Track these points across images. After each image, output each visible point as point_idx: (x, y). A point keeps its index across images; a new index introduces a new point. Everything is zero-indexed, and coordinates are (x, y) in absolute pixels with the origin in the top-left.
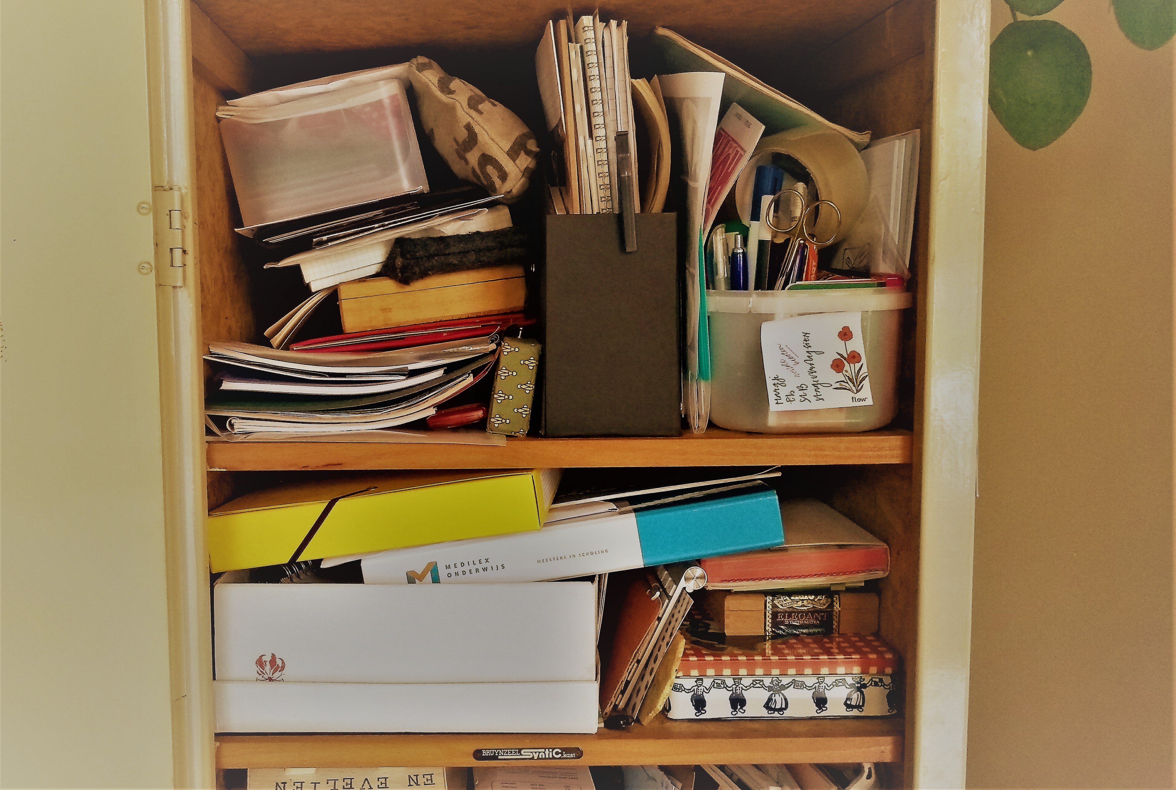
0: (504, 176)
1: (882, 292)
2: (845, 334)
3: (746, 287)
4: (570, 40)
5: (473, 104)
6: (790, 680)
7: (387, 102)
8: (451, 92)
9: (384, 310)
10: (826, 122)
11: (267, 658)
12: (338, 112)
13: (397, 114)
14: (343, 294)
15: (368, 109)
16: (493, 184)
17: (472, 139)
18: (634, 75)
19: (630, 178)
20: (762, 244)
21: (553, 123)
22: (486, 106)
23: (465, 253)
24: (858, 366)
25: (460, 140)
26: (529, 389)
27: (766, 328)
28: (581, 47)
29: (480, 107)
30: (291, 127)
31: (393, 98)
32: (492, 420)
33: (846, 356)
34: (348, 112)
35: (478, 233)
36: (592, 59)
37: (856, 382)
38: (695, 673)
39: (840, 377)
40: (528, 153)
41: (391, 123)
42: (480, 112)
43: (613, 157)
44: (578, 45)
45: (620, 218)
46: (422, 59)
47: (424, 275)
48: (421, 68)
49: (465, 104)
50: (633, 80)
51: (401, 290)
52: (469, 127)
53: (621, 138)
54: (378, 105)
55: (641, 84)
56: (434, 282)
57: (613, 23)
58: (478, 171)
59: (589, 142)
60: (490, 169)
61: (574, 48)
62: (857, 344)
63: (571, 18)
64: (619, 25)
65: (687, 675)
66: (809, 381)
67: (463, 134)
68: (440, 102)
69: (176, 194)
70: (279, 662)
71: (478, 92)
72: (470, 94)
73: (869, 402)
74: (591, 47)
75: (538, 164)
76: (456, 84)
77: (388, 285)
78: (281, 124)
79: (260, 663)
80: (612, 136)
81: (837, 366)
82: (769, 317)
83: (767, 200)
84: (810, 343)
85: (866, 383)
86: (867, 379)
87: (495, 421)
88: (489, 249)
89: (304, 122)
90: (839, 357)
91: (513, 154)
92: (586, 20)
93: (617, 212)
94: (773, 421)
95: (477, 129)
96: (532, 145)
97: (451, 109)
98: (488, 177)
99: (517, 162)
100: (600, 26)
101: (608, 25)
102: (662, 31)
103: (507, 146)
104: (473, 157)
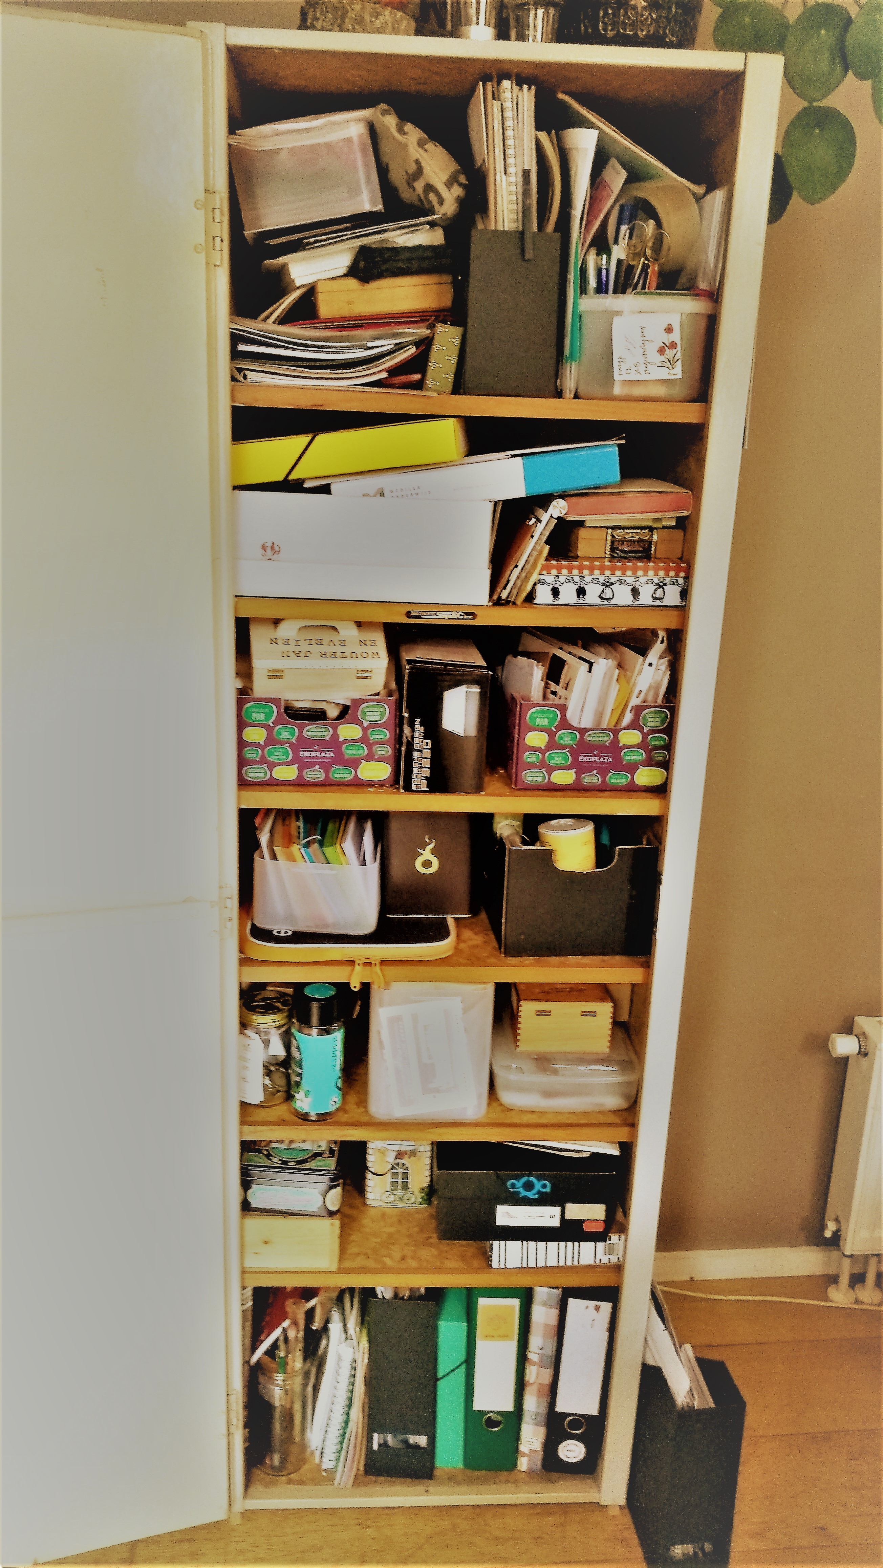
0: (441, 201)
1: (696, 300)
2: (669, 330)
3: (607, 292)
4: (494, 99)
5: (421, 144)
6: (617, 578)
7: (356, 140)
8: (405, 133)
9: (350, 303)
10: (675, 175)
11: (269, 545)
12: (319, 144)
13: (363, 150)
14: (320, 288)
15: (341, 144)
16: (433, 207)
17: (419, 171)
18: (538, 128)
19: (530, 204)
20: (619, 262)
21: (479, 163)
22: (430, 146)
23: (410, 260)
24: (675, 351)
25: (410, 171)
26: (454, 360)
27: (617, 321)
28: (502, 105)
29: (426, 147)
30: (283, 155)
31: (360, 136)
32: (427, 382)
33: (668, 344)
34: (327, 145)
35: (420, 246)
36: (509, 114)
37: (672, 362)
38: (554, 572)
39: (663, 358)
40: (460, 184)
41: (359, 156)
42: (426, 151)
43: (520, 190)
44: (500, 102)
45: (522, 234)
46: (384, 106)
47: (380, 276)
48: (384, 113)
49: (415, 144)
50: (538, 133)
51: (362, 288)
52: (417, 162)
53: (526, 174)
54: (349, 141)
55: (543, 136)
56: (386, 283)
57: (525, 87)
58: (423, 198)
59: (504, 176)
60: (432, 196)
61: (497, 104)
62: (676, 337)
63: (495, 80)
64: (529, 89)
65: (549, 573)
66: (642, 360)
67: (413, 168)
68: (397, 141)
69: (217, 196)
70: (276, 548)
71: (425, 136)
72: (419, 136)
73: (679, 376)
74: (508, 105)
75: (467, 194)
76: (409, 127)
77: (353, 283)
78: (277, 151)
79: (264, 548)
80: (520, 173)
81: (661, 351)
82: (618, 313)
83: (624, 228)
84: (645, 334)
85: (679, 363)
86: (680, 362)
87: (429, 382)
88: (428, 258)
89: (292, 151)
90: (663, 345)
91: (449, 184)
92: (506, 84)
93: (520, 229)
94: (617, 390)
95: (423, 164)
96: (462, 179)
97: (404, 147)
98: (430, 202)
99: (452, 190)
100: (516, 89)
101: (521, 89)
102: (561, 96)
103: (445, 177)
104: (419, 186)
